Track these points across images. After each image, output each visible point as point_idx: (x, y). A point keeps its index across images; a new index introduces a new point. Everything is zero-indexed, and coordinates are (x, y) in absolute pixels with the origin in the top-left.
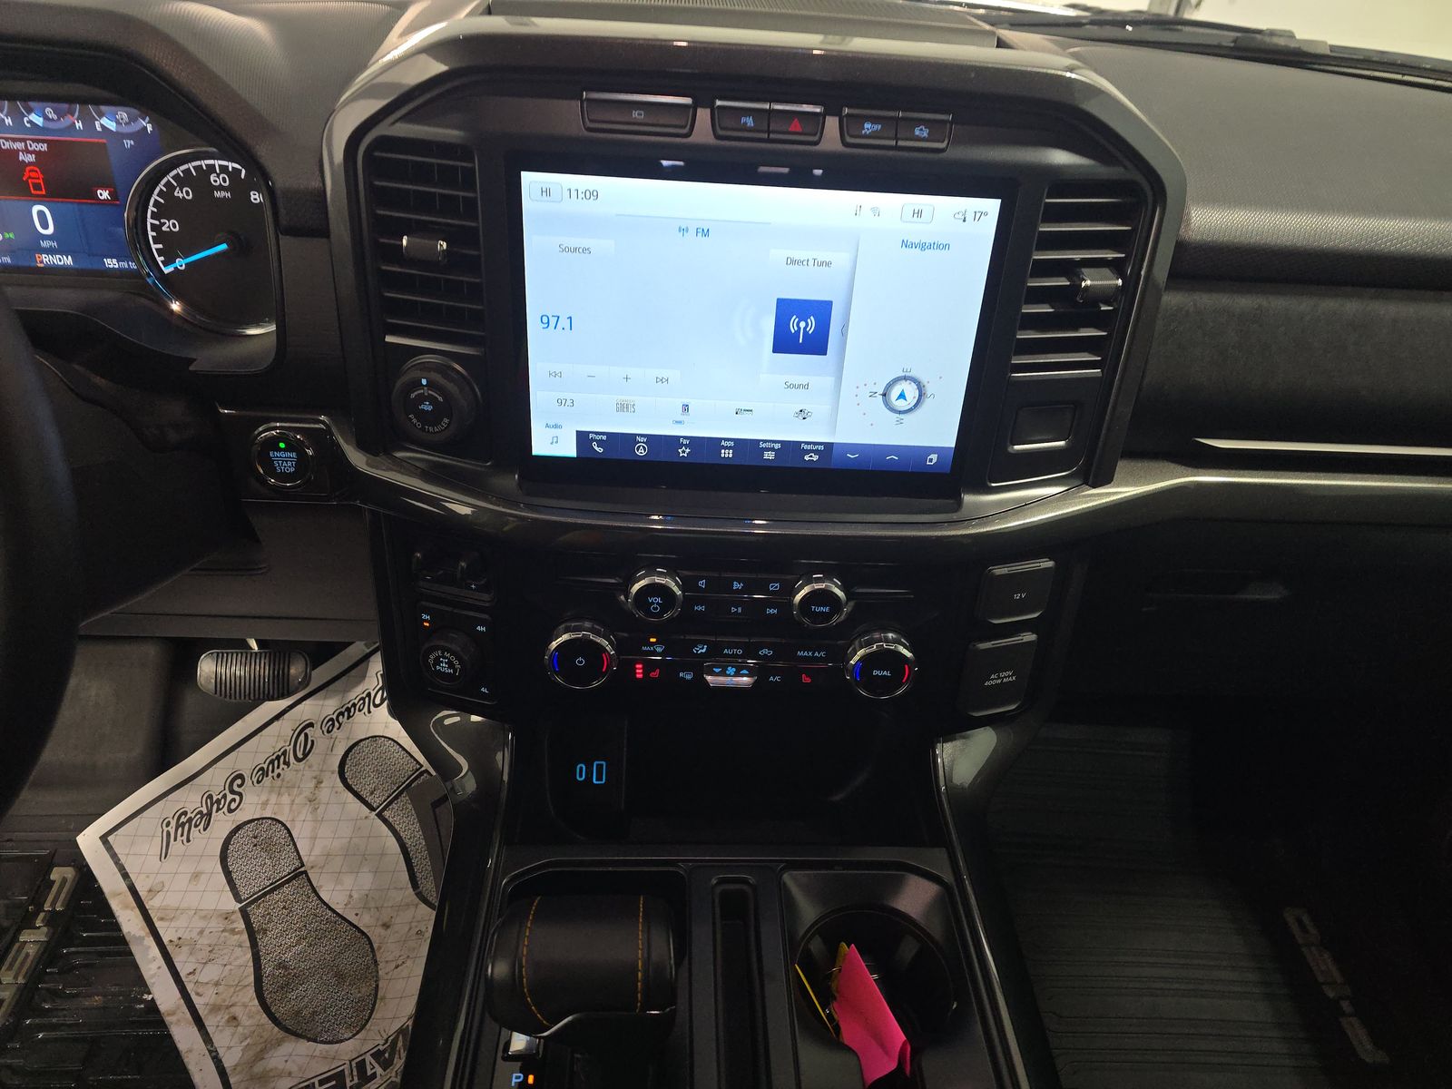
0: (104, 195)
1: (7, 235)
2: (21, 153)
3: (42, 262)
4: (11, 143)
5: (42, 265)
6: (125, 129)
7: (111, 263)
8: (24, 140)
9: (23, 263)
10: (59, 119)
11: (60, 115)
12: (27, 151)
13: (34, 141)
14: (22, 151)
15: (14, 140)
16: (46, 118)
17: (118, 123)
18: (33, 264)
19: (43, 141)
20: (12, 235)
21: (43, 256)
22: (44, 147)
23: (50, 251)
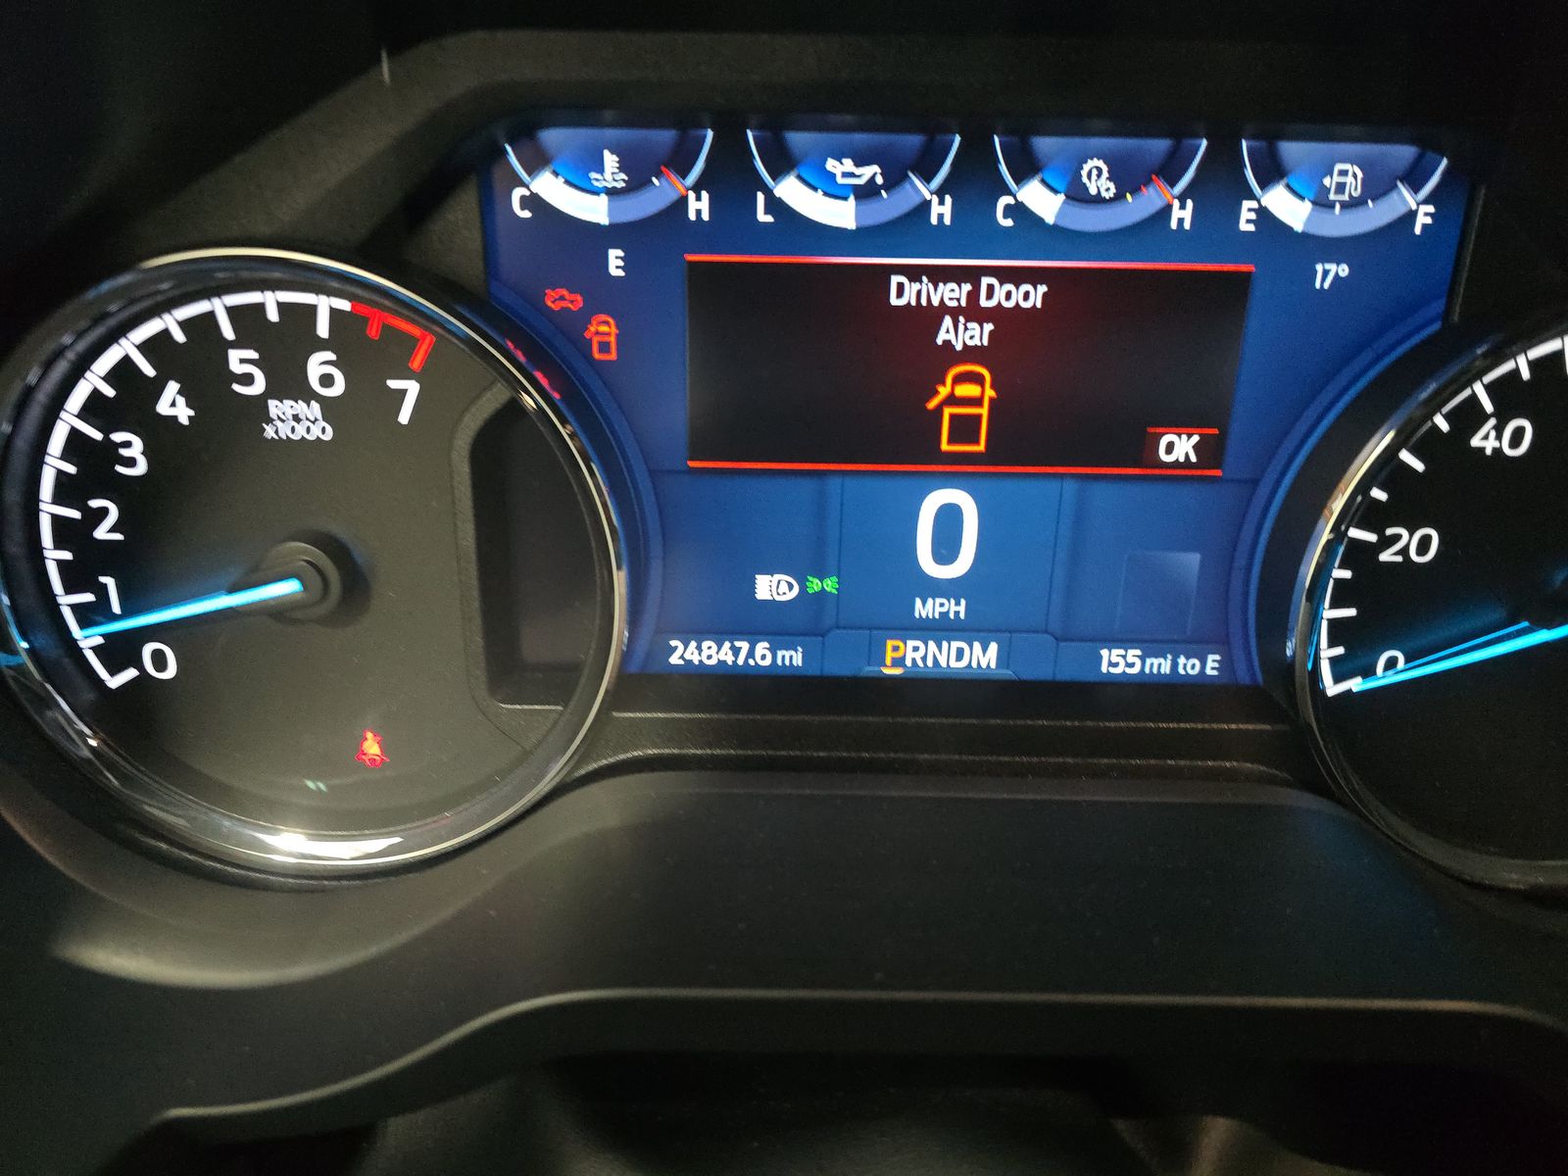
0: (1180, 447)
1: (814, 585)
2: (948, 321)
3: (899, 662)
4: (926, 285)
5: (897, 671)
6: (1342, 225)
7: (1120, 662)
8: (972, 275)
9: (838, 666)
10: (1119, 197)
11: (1128, 180)
12: (972, 312)
13: (1005, 275)
14: (955, 313)
15: (939, 275)
16: (1077, 195)
17: (1322, 203)
18: (869, 670)
19: (1033, 276)
20: (831, 585)
21: (911, 644)
22: (1034, 296)
23: (940, 629)
